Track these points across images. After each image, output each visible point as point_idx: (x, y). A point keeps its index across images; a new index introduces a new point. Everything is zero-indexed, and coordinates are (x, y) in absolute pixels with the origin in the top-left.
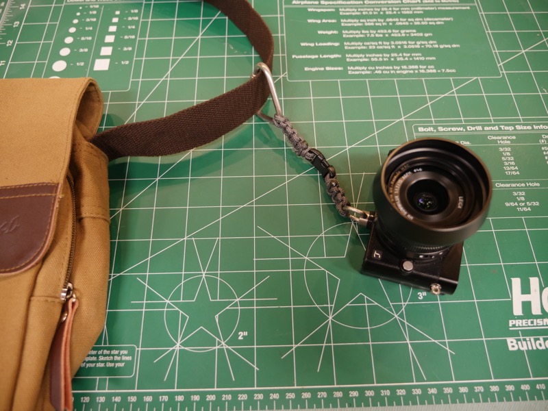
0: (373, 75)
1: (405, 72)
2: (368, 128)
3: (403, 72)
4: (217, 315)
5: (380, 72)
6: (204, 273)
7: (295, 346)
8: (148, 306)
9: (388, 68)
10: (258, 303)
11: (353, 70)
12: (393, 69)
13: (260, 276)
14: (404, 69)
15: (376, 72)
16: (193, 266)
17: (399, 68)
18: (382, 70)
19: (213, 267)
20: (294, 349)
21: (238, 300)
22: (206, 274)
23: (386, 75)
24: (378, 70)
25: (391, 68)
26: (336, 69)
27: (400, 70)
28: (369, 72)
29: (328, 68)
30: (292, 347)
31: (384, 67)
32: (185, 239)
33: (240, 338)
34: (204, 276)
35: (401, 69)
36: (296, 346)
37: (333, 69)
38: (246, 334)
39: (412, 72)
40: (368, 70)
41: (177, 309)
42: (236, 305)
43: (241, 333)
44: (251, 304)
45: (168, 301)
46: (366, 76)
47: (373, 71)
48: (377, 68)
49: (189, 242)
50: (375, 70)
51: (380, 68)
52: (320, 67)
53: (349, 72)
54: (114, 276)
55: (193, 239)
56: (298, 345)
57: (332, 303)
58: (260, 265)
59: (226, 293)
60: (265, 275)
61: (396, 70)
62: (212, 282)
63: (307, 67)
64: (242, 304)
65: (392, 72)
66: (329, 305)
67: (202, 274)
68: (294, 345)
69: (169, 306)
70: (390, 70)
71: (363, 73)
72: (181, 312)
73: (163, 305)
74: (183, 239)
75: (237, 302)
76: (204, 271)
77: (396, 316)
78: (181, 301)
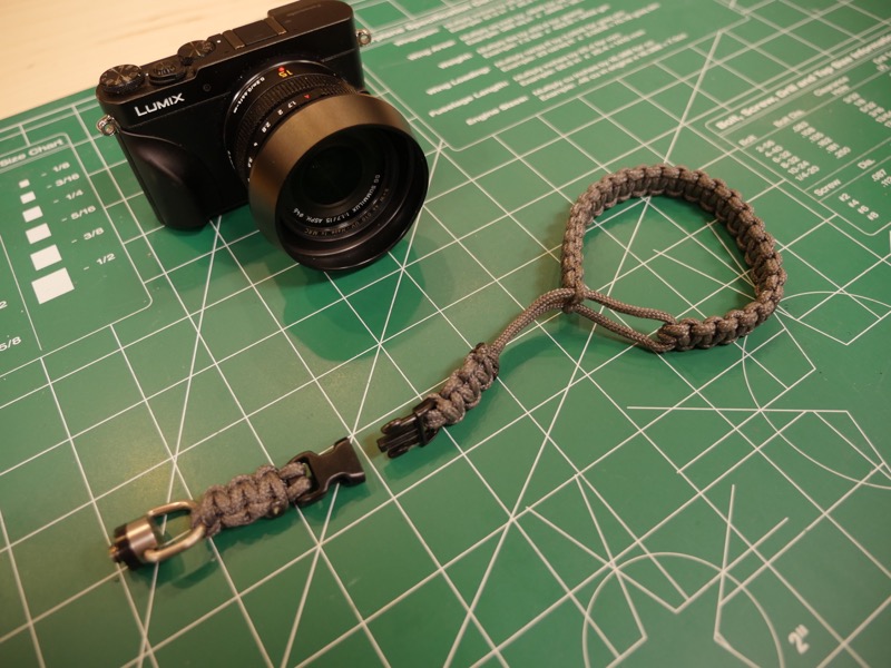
4: (717, 633)
6: (611, 564)
16: (577, 567)
21: (723, 572)
22: (618, 563)
32: (512, 519)
33: (802, 648)
34: (616, 570)
38: (802, 631)
42: (730, 585)
43: (793, 637)
44: (753, 562)
49: (527, 521)
55: (529, 509)
60: (723, 488)
62: (641, 571)
64: (740, 572)
67: (609, 570)
74: (507, 525)
75: (727, 579)
76: (608, 560)
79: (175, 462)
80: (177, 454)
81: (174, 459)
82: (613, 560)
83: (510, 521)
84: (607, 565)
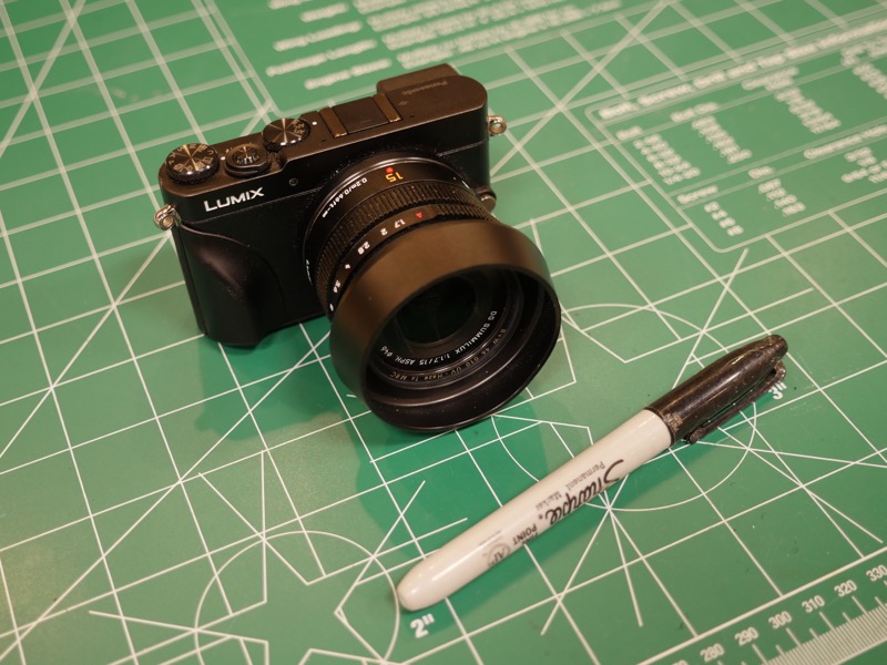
0: (460, 57)
1: (522, 34)
3: (516, 35)
4: (339, 608)
5: (468, 48)
6: (262, 535)
7: (559, 597)
10: (428, 545)
12: (493, 37)
13: (403, 490)
15: (462, 50)
17: (503, 31)
18: (472, 45)
19: (279, 513)
20: (560, 603)
21: (374, 557)
22: (268, 535)
23: (486, 51)
24: (464, 46)
25: (488, 35)
30: (555, 602)
31: (472, 40)
32: (180, 482)
34: (264, 540)
36: (563, 594)
38: (429, 619)
39: (534, 30)
40: (441, 52)
41: (228, 637)
42: (374, 569)
43: (415, 623)
45: (196, 630)
47: (455, 50)
48: (459, 44)
50: (457, 47)
55: (200, 475)
56: (566, 591)
59: (336, 555)
60: (415, 481)
61: (499, 36)
64: (388, 561)
67: (258, 539)
68: (556, 596)
69: (204, 639)
72: (242, 639)
73: (188, 644)
74: (173, 486)
75: (374, 563)
76: (260, 530)
77: (748, 449)
78: (232, 615)
82: (264, 532)
83: (178, 483)
84: (258, 534)
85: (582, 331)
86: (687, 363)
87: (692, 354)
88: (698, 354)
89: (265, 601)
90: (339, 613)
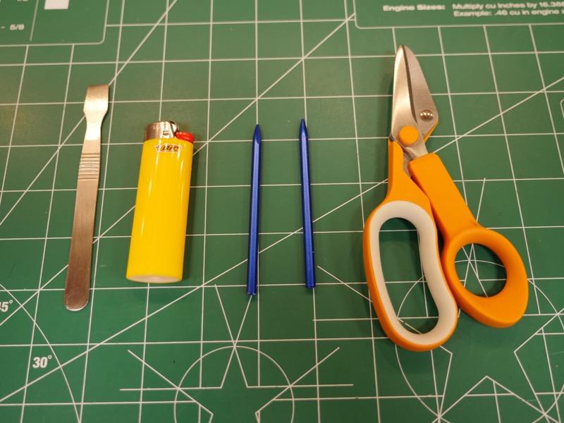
0: (493, 18)
1: (546, 13)
2: (489, 106)
3: (542, 12)
4: (259, 411)
5: (504, 13)
6: (235, 342)
8: (147, 396)
9: (517, 6)
10: (324, 392)
11: (461, 10)
12: (526, 9)
13: (325, 348)
14: (544, 8)
15: (499, 13)
16: (216, 330)
17: (535, 6)
18: (509, 10)
19: (249, 333)
21: (290, 386)
22: (238, 344)
23: (515, 19)
24: (502, 9)
25: (523, 6)
26: (433, 8)
27: (536, 9)
28: (486, 14)
29: (421, 7)
31: (511, 5)
32: (203, 286)
34: (235, 347)
35: (539, 8)
37: (428, 8)
39: (556, 12)
40: (485, 9)
41: (194, 401)
42: (287, 394)
44: (312, 392)
45: (178, 389)
46: (483, 20)
47: (494, 11)
48: (500, 6)
49: (210, 292)
50: (497, 9)
51: (505, 6)
52: (409, 5)
53: (456, 14)
54: (90, 347)
55: (215, 286)
57: (440, 392)
58: (324, 330)
59: (272, 376)
60: (332, 345)
61: (531, 9)
62: (248, 357)
63: (386, 4)
64: (298, 392)
65: (524, 13)
66: (437, 396)
67: (231, 344)
69: (181, 397)
70: (520, 9)
71: (478, 14)
72: (200, 405)
73: (171, 395)
74: (199, 287)
75: (289, 390)
76: (235, 339)
77: (545, 414)
78: (200, 388)
79: (59, 148)
80: (63, 145)
81: (60, 146)
82: (237, 341)
83: (201, 286)
84: (233, 341)
85: (479, 280)
86: (536, 334)
87: (542, 328)
88: (546, 330)
89: (221, 387)
90: (258, 413)
